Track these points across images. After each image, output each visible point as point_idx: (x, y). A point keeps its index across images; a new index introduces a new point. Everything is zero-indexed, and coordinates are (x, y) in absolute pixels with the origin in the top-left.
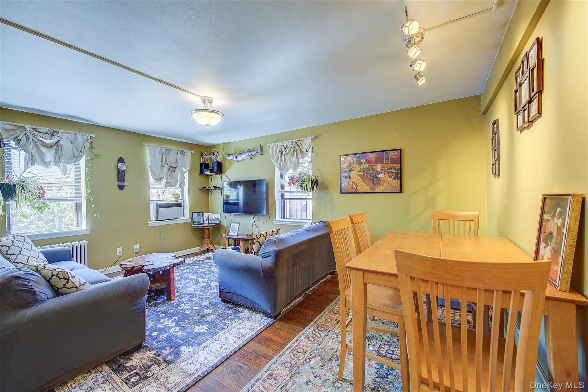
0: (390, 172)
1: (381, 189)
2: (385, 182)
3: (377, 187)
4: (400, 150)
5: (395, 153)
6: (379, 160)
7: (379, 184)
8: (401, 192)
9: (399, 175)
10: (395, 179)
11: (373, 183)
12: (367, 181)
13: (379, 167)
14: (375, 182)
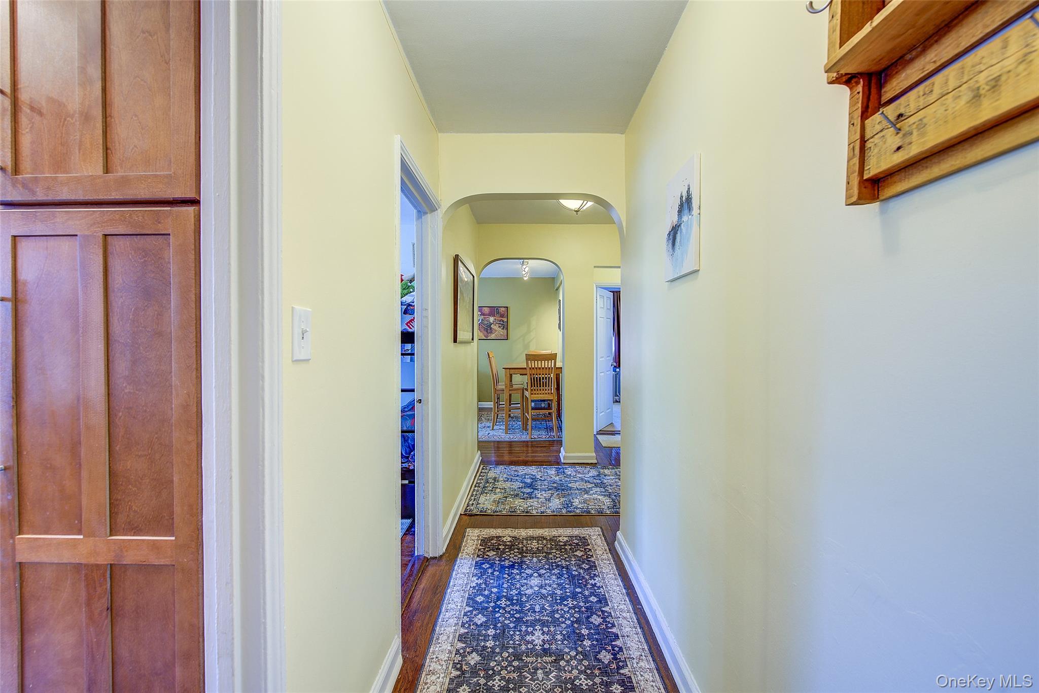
0: (499, 324)
1: (493, 336)
2: (496, 331)
3: (489, 334)
4: (507, 307)
5: (503, 309)
6: (491, 314)
7: (491, 332)
8: (507, 339)
9: (505, 326)
10: (503, 329)
11: (487, 331)
12: (482, 330)
13: (492, 319)
14: (489, 331)
